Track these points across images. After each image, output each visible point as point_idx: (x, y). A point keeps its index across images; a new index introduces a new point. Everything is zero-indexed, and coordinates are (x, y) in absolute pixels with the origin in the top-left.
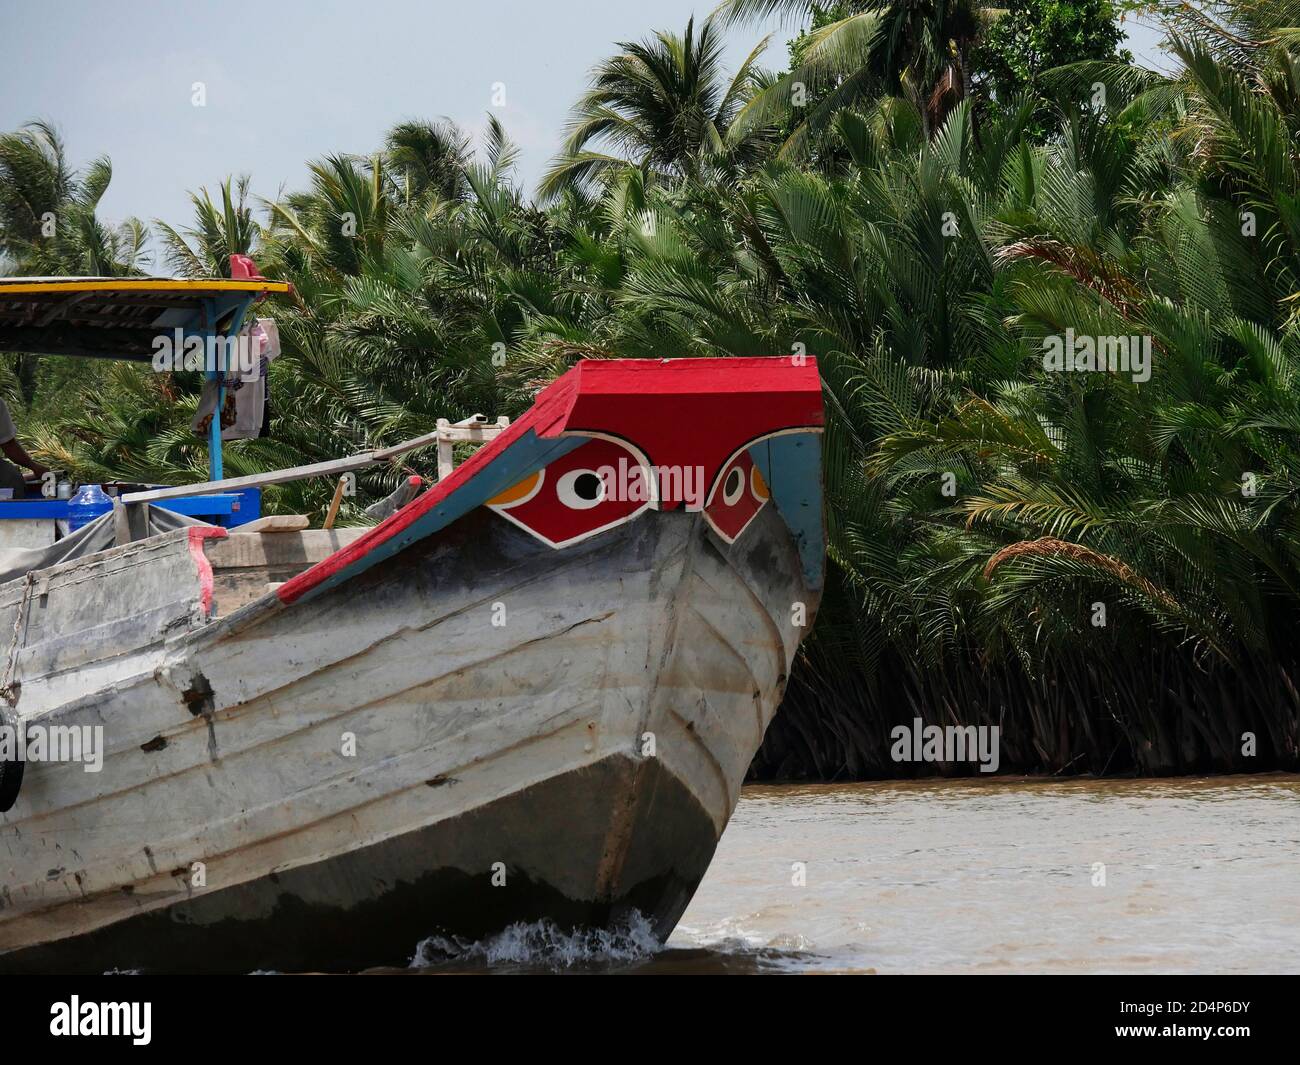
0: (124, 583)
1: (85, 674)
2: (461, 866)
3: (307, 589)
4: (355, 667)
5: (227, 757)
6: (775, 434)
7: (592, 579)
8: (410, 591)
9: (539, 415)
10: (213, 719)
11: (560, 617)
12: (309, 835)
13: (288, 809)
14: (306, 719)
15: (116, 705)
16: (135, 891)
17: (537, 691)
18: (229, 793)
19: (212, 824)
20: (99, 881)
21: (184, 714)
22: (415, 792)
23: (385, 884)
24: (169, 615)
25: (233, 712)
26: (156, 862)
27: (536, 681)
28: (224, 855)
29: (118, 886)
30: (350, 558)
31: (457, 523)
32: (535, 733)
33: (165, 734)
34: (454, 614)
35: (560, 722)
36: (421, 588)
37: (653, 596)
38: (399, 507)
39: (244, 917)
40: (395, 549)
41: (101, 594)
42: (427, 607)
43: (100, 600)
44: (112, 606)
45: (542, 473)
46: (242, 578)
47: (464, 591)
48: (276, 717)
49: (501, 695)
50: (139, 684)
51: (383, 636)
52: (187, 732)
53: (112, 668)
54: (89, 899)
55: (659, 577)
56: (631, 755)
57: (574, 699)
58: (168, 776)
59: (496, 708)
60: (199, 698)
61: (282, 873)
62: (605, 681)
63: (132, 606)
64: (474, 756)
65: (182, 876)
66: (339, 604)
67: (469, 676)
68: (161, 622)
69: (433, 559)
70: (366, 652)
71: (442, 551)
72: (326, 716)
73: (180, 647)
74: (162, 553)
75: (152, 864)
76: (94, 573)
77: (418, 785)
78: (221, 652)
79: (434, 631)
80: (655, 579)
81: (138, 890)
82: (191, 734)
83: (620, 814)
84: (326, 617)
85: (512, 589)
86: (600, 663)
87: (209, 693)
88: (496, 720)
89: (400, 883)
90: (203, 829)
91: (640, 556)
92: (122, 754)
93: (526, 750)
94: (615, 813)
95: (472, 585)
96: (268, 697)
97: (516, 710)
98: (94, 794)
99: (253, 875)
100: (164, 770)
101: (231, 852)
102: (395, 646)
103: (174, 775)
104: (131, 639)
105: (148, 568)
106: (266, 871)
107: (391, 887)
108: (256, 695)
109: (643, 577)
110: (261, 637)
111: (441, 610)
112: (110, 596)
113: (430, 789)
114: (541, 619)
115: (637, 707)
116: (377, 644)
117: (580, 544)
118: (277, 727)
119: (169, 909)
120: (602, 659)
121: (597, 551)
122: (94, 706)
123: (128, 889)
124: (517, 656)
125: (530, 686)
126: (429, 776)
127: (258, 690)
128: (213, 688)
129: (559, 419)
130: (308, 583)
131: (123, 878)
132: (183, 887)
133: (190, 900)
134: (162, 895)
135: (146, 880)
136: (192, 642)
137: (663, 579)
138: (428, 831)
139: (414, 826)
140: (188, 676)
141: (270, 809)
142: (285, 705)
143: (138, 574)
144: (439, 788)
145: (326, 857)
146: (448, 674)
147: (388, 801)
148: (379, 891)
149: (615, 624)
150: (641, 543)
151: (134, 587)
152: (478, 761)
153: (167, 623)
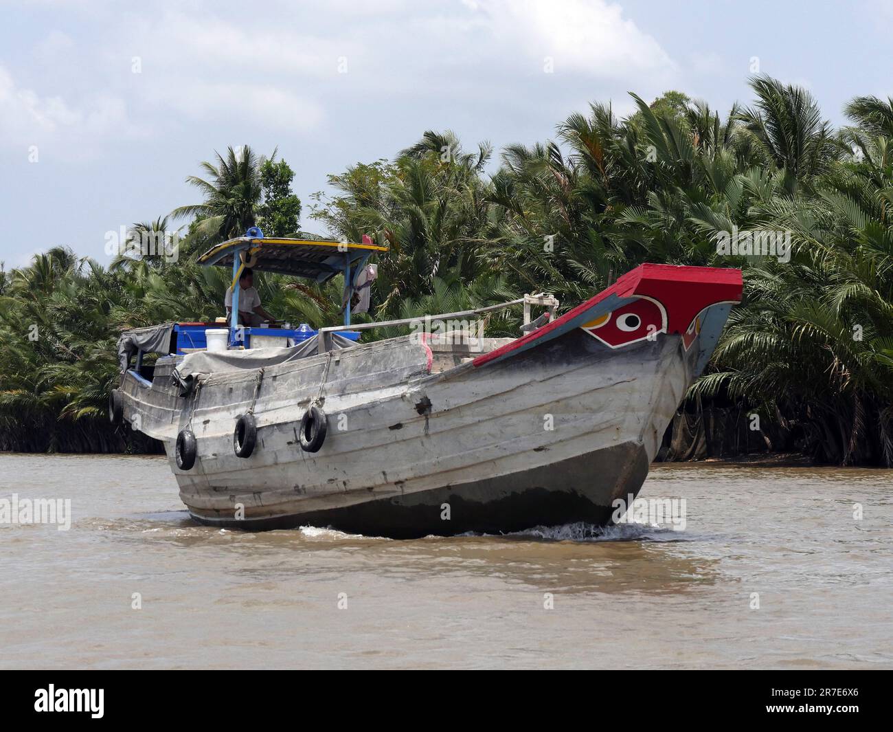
0: (384, 356)
1: (361, 395)
2: (545, 487)
3: (489, 360)
4: (505, 397)
5: (434, 434)
6: (720, 303)
7: (628, 363)
8: (538, 364)
9: (619, 287)
10: (429, 417)
11: (610, 379)
12: (470, 470)
13: (461, 458)
14: (477, 419)
15: (378, 409)
16: (373, 490)
17: (594, 411)
18: (432, 450)
19: (421, 463)
20: (355, 484)
21: (415, 414)
22: (528, 453)
23: (506, 493)
24: (410, 371)
25: (439, 414)
26: (388, 478)
27: (595, 407)
28: (424, 477)
29: (364, 487)
30: (512, 348)
31: (565, 334)
32: (590, 430)
33: (401, 422)
34: (558, 375)
35: (604, 426)
36: (544, 363)
37: (657, 372)
38: (538, 327)
39: (429, 504)
40: (534, 345)
41: (370, 361)
42: (546, 371)
43: (369, 363)
44: (376, 366)
45: (610, 314)
46: (441, 357)
47: (565, 365)
48: (461, 417)
49: (576, 412)
50: (392, 400)
51: (522, 383)
52: (414, 422)
53: (377, 392)
54: (348, 492)
55: (661, 364)
56: (636, 443)
57: (612, 416)
58: (401, 441)
59: (573, 418)
60: (424, 407)
61: (453, 486)
62: (627, 408)
63: (388, 366)
64: (559, 439)
65: (400, 485)
66: (502, 368)
67: (562, 403)
68: (406, 374)
69: (551, 350)
70: (512, 390)
71: (556, 347)
72: (487, 418)
73: (418, 384)
74: (404, 344)
75: (386, 479)
76: (367, 352)
77: (529, 450)
78: (438, 387)
79: (548, 382)
80: (659, 365)
81: (375, 490)
82: (416, 423)
83: (627, 468)
84: (492, 375)
85: (588, 365)
86: (627, 400)
87: (429, 405)
88: (573, 424)
89: (513, 493)
90: (415, 465)
91: (654, 354)
92: (378, 430)
93: (586, 437)
94: (625, 468)
95: (569, 363)
96: (458, 409)
97: (582, 420)
98: (360, 447)
99: (438, 486)
100: (399, 438)
101: (428, 475)
102: (526, 388)
103: (404, 441)
104: (387, 380)
105: (397, 350)
106: (445, 484)
107: (509, 494)
108: (454, 407)
109: (654, 363)
110: (460, 381)
111: (552, 373)
112: (375, 362)
113: (536, 453)
114: (601, 380)
115: (642, 421)
116: (518, 387)
117: (625, 347)
118: (461, 421)
119: (391, 499)
120: (628, 399)
121: (632, 351)
122: (366, 409)
123: (370, 489)
124: (587, 395)
125: (591, 409)
126: (536, 446)
127: (455, 405)
128: (432, 403)
129: (630, 289)
130: (489, 358)
131: (368, 484)
132: (400, 490)
133: (403, 496)
134: (388, 492)
135: (380, 486)
136: (423, 383)
137: (662, 365)
138: (531, 471)
139: (525, 469)
140: (420, 397)
141: (452, 458)
142: (468, 412)
143: (392, 352)
144: (540, 452)
145: (477, 480)
146: (552, 402)
147: (513, 457)
148: (502, 496)
149: (637, 384)
150: (655, 348)
151: (389, 359)
152: (561, 441)
153: (410, 374)
